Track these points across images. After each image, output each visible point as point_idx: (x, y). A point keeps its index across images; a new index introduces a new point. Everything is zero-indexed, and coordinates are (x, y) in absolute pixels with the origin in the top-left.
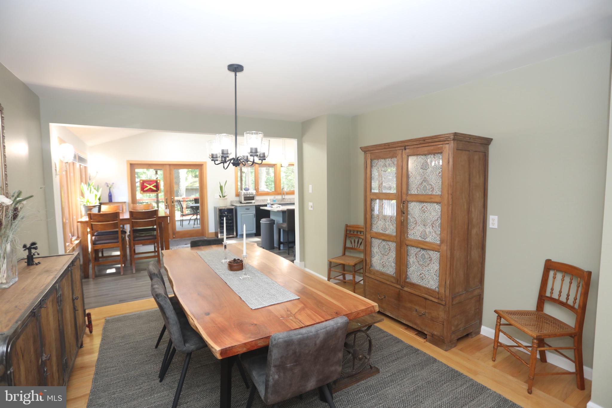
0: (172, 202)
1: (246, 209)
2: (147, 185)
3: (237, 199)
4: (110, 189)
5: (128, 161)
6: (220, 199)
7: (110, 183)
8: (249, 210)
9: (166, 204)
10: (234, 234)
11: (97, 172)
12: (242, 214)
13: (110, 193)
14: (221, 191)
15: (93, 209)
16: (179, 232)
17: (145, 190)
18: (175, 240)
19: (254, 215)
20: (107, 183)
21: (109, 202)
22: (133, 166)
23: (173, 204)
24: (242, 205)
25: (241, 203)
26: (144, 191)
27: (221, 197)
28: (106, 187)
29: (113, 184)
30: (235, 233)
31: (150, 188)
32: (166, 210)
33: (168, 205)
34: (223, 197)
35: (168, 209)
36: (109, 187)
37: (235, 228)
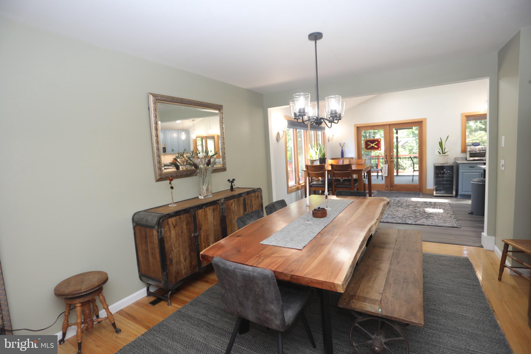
0: (391, 158)
1: (469, 167)
2: (370, 144)
3: (463, 155)
4: (342, 148)
5: (355, 125)
6: (439, 155)
7: (342, 143)
8: (474, 168)
9: (386, 160)
10: (452, 194)
11: (333, 136)
12: (463, 173)
13: (342, 150)
14: (441, 147)
15: (314, 162)
16: (396, 185)
17: (368, 147)
18: (392, 192)
19: (481, 175)
20: (340, 143)
21: (342, 157)
22: (359, 129)
23: (392, 160)
24: (467, 162)
25: (466, 159)
26: (368, 149)
27: (440, 153)
28: (340, 146)
29: (344, 143)
30: (454, 193)
31: (373, 146)
32: (385, 165)
33: (387, 161)
34: (443, 154)
35: (387, 164)
36: (342, 146)
37: (454, 187)
